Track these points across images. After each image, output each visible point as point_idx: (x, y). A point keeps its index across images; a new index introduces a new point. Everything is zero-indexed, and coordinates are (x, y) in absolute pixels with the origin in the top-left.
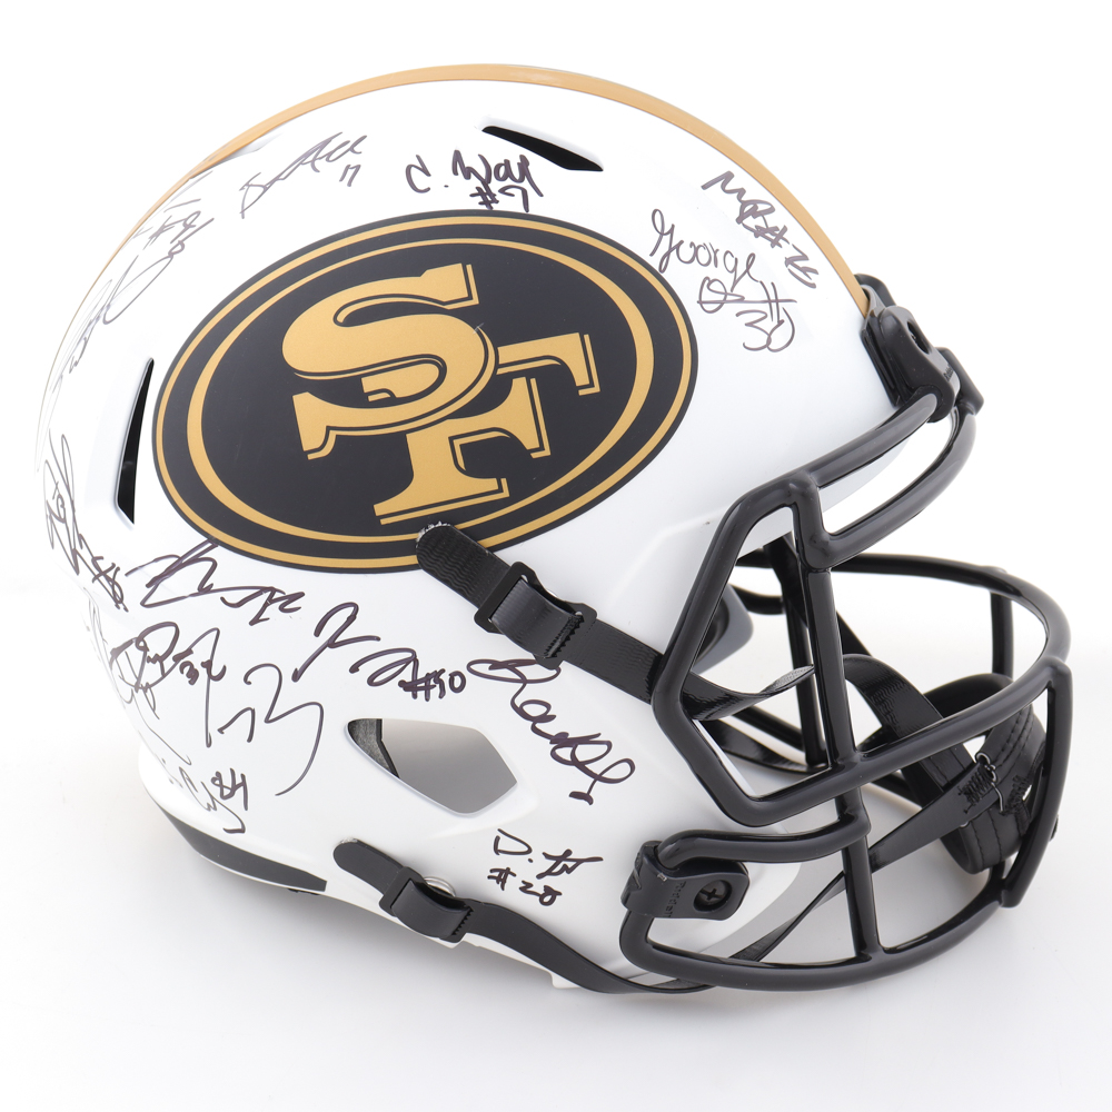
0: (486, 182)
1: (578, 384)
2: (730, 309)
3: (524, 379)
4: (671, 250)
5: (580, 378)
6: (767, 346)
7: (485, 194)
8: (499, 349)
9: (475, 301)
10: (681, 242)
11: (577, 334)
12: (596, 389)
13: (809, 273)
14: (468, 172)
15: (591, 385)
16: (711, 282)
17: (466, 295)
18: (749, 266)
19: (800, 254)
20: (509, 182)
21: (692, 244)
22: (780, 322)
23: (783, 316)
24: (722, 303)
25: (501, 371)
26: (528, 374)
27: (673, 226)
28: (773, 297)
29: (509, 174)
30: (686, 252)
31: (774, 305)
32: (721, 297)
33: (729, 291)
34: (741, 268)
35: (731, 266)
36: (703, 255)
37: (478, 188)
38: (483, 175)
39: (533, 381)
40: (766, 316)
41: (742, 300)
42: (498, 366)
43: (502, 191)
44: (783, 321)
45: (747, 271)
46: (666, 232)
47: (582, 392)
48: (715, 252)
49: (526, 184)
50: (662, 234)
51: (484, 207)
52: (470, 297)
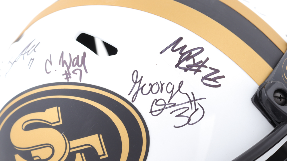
0: (68, 68)
1: (99, 154)
2: (167, 111)
3: (79, 154)
4: (139, 90)
5: (100, 152)
6: (188, 123)
7: (67, 75)
8: (70, 142)
9: (61, 123)
10: (145, 85)
11: (97, 135)
12: (107, 156)
13: (217, 80)
14: (64, 62)
15: (104, 155)
16: (157, 101)
17: (58, 120)
18: (180, 87)
19: (213, 71)
20: (77, 67)
21: (150, 84)
22: (196, 110)
23: (198, 106)
24: (162, 110)
25: (71, 151)
26: (81, 151)
27: (142, 77)
28: (192, 99)
29: (77, 63)
30: (146, 89)
31: (193, 103)
32: (162, 107)
33: (167, 103)
34: (176, 88)
35: (170, 90)
36: (155, 88)
37: (66, 71)
38: (68, 65)
39: (83, 154)
40: (188, 108)
41: (174, 105)
42: (70, 149)
43: (73, 72)
44: (198, 109)
45: (179, 90)
46: (138, 82)
47: (101, 158)
48: (162, 85)
49: (82, 68)
50: (136, 83)
51: (66, 81)
52: (59, 121)
